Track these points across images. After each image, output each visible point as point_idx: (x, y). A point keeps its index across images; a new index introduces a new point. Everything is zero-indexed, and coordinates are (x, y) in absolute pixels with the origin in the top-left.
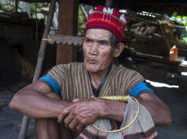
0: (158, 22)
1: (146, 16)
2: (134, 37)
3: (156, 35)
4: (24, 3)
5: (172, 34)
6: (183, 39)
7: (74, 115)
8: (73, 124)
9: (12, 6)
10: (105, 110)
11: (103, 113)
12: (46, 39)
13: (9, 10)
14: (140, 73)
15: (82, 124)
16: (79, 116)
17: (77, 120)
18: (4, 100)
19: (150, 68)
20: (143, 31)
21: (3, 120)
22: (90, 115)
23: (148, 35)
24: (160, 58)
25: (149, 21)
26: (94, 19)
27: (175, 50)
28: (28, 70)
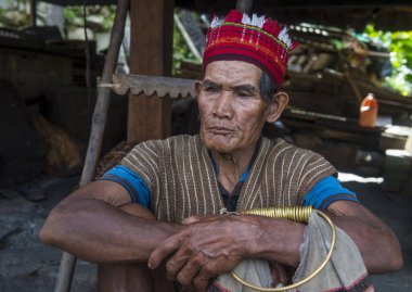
0: (335, 46)
1: (308, 33)
2: (287, 78)
3: (332, 71)
4: (50, 6)
5: (363, 69)
6: (384, 81)
7: (190, 252)
8: (187, 273)
9: (23, 12)
10: (260, 241)
11: (255, 248)
12: (110, 85)
13: (16, 21)
14: (323, 155)
15: (209, 272)
16: (200, 255)
17: (195, 263)
18: (12, 219)
19: (321, 143)
20: (303, 65)
21: (15, 263)
22: (225, 252)
23: (313, 72)
24: (342, 122)
25: (316, 44)
26: (223, 40)
27: (371, 104)
28: (63, 151)
